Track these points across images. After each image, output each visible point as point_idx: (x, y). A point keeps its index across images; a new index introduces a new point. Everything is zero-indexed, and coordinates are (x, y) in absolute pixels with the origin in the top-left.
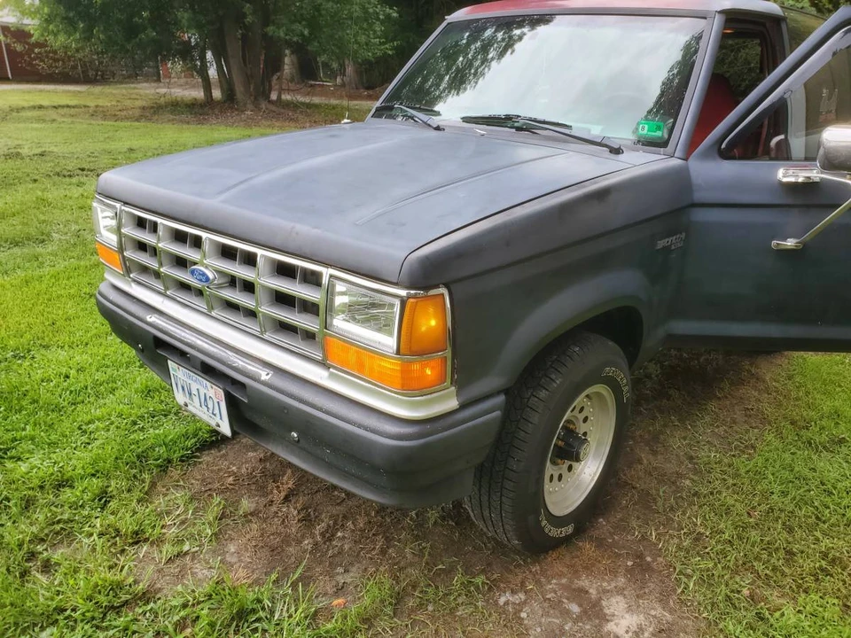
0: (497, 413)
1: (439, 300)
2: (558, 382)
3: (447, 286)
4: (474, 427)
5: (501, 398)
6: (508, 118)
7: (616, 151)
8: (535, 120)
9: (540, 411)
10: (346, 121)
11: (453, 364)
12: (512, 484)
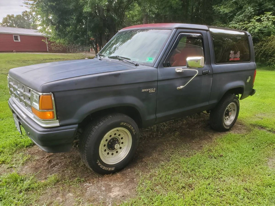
0: (75, 129)
1: (50, 96)
2: (101, 124)
3: (53, 93)
4: (66, 131)
5: (77, 125)
6: (116, 57)
7: (137, 65)
8: (122, 58)
9: (94, 131)
10: (86, 58)
11: (57, 114)
12: (86, 151)
